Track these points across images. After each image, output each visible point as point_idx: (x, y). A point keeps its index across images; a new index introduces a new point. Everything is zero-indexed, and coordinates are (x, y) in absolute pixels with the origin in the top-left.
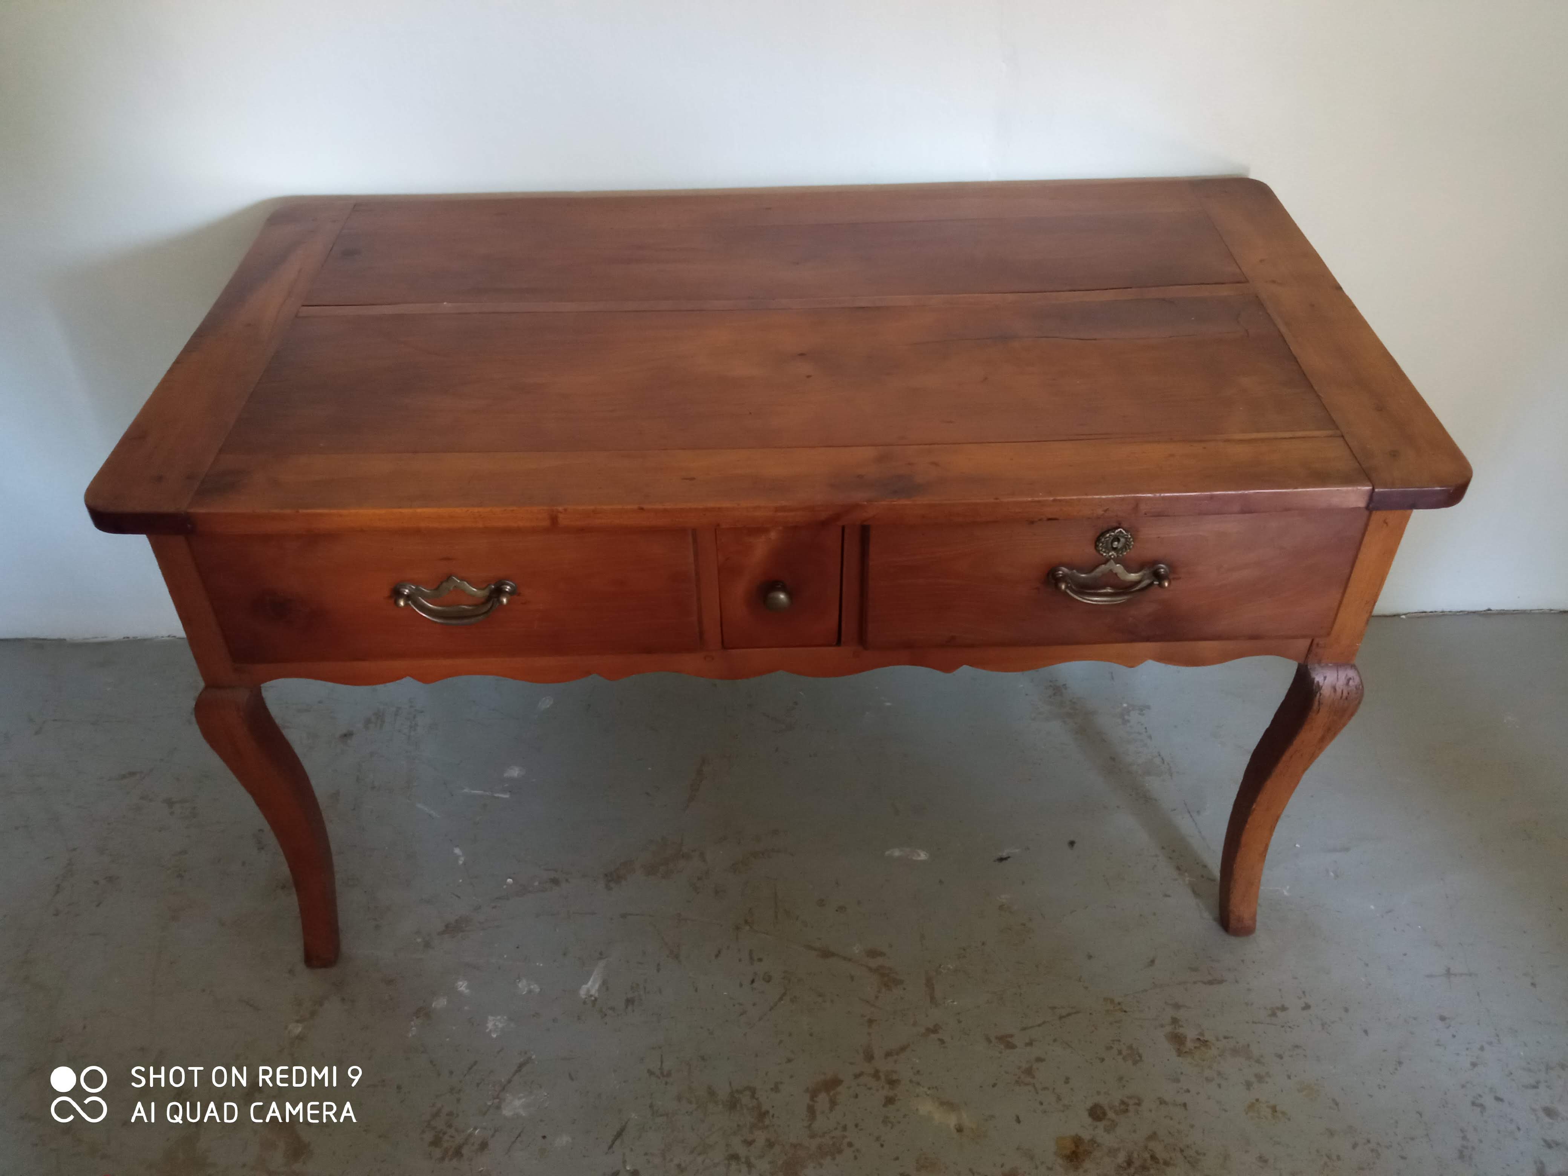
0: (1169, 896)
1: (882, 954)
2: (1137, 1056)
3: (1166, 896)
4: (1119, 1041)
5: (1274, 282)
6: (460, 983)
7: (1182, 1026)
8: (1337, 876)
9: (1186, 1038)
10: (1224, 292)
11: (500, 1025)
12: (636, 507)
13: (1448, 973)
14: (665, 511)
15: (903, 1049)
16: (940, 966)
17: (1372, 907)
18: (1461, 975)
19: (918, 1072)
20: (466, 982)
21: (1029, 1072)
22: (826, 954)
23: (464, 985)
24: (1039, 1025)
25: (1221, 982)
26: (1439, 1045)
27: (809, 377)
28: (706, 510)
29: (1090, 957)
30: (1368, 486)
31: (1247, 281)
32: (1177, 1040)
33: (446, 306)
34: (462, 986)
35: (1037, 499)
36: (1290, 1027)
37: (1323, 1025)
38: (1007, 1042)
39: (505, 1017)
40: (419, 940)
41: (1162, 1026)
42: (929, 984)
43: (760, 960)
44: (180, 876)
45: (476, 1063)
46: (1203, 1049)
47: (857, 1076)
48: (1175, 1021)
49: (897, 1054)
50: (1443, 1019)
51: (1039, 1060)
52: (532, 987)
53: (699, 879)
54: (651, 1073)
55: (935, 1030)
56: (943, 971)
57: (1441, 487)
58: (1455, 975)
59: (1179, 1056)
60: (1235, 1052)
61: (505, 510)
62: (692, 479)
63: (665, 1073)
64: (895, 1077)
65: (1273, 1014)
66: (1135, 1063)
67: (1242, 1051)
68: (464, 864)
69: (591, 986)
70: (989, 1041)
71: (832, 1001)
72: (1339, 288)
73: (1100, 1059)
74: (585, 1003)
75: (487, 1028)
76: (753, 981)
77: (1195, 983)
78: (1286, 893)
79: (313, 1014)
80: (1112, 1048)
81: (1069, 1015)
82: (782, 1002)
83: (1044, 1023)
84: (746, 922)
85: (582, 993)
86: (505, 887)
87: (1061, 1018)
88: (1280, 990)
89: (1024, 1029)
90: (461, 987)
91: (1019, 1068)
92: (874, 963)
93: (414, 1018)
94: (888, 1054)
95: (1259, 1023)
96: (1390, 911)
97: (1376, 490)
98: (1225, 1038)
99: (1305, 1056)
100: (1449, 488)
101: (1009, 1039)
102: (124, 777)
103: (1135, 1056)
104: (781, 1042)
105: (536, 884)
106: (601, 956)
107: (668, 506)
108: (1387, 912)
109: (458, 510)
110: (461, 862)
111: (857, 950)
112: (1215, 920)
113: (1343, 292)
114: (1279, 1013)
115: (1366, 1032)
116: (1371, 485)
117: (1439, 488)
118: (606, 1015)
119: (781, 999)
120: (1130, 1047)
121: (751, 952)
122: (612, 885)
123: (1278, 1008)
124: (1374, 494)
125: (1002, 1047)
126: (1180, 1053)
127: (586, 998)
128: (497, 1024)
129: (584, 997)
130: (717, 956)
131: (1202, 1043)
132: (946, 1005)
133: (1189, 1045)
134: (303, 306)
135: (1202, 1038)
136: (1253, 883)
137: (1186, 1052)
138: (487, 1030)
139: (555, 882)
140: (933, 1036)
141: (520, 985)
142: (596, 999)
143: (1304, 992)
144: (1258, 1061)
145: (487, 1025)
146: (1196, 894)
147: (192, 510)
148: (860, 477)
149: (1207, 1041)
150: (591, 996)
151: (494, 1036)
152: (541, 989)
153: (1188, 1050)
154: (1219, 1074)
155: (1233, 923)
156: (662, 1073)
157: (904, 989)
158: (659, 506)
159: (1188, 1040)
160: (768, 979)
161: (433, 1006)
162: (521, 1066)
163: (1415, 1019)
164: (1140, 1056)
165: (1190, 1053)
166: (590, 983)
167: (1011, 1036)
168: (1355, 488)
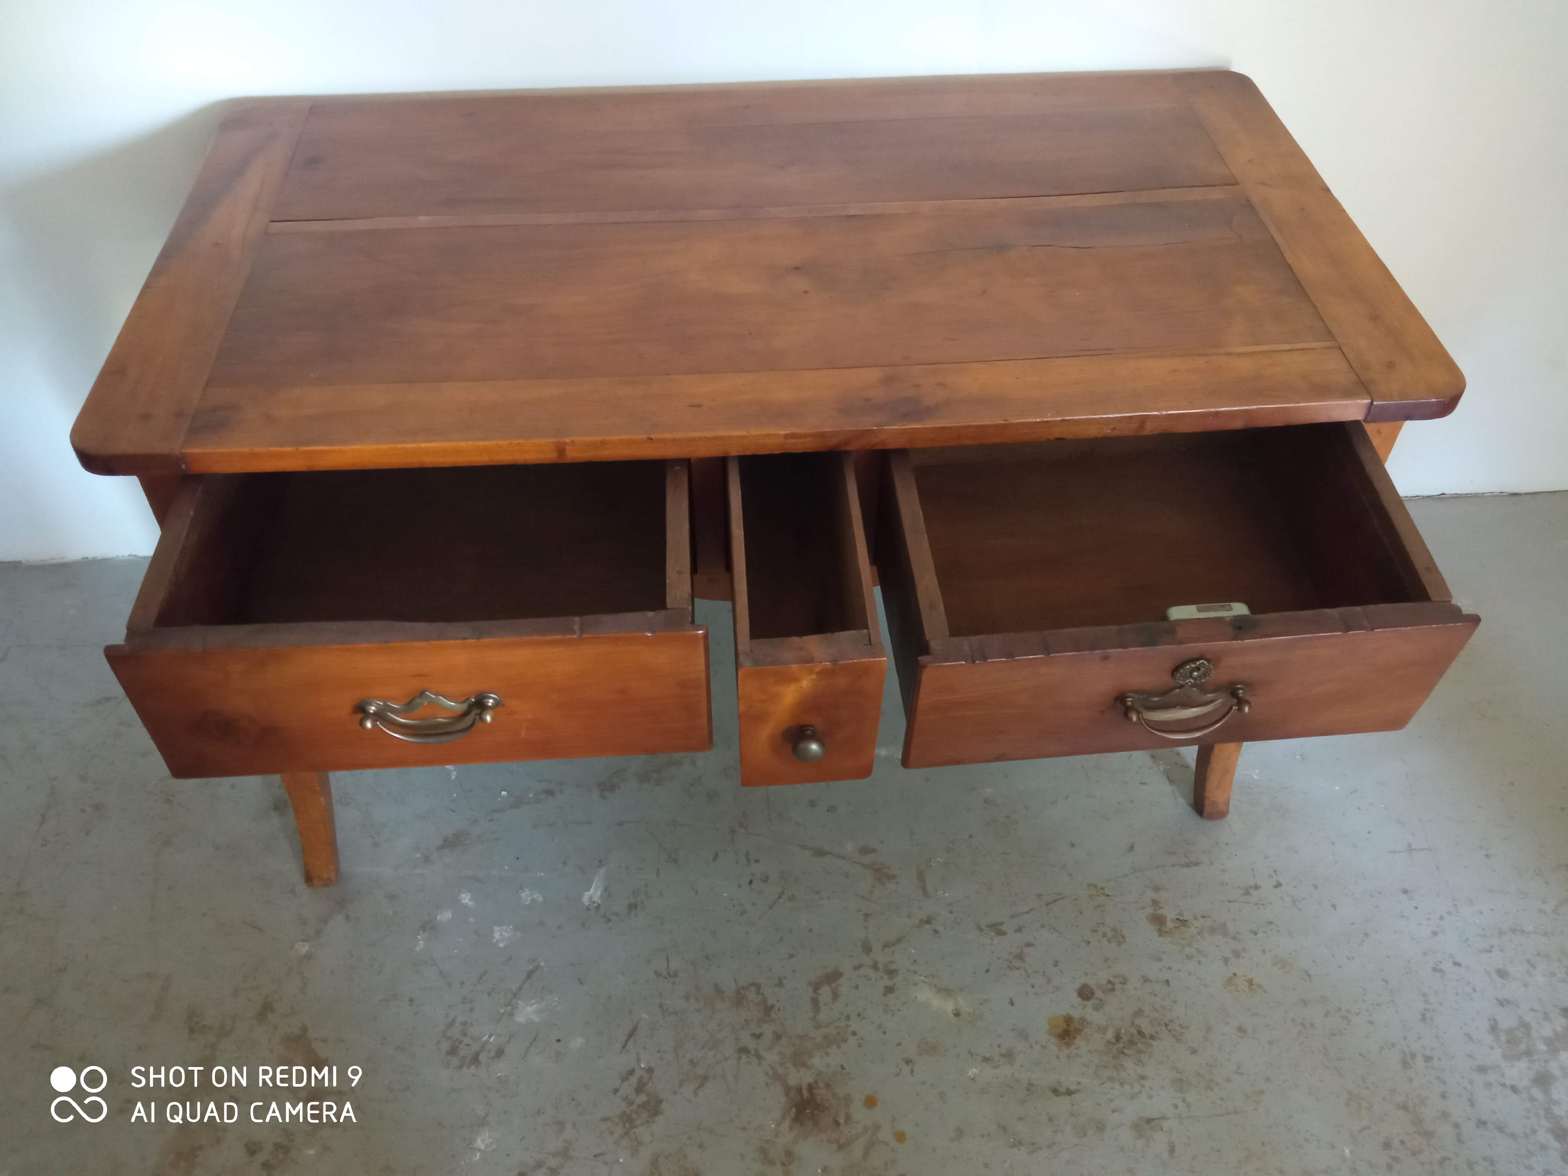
0: (1145, 784)
1: (874, 851)
2: (1121, 937)
3: (1142, 783)
4: (1103, 924)
5: (1264, 184)
6: (463, 896)
7: (1162, 908)
8: (1303, 759)
9: (1165, 918)
10: (1216, 194)
11: (506, 935)
12: (644, 437)
13: (1410, 849)
14: (674, 440)
15: (899, 940)
16: (930, 859)
17: (1337, 788)
18: (1422, 850)
19: (915, 961)
20: (469, 894)
21: (1020, 957)
22: (820, 853)
23: (467, 898)
24: (1027, 913)
25: (1197, 864)
26: (1402, 917)
27: (806, 292)
28: (716, 438)
29: (1073, 845)
30: (1367, 399)
31: (1237, 184)
32: (1158, 920)
33: (423, 220)
34: (466, 898)
35: (1046, 419)
36: (1263, 905)
37: (1294, 902)
38: (997, 929)
39: (511, 927)
40: (418, 856)
41: (1143, 908)
42: (921, 877)
43: (757, 861)
44: (168, 801)
45: (485, 973)
46: (1182, 928)
47: (858, 968)
48: (1155, 903)
49: (894, 945)
50: (1405, 892)
51: (1029, 945)
52: (535, 896)
53: (692, 785)
54: (658, 974)
55: (928, 921)
56: (933, 864)
57: (1436, 399)
58: (1416, 850)
59: (1160, 936)
60: (1213, 930)
61: (511, 443)
62: (699, 406)
63: (672, 974)
64: (893, 967)
65: (1247, 893)
66: (1119, 944)
67: (1220, 929)
68: (457, 778)
69: (593, 893)
70: (981, 930)
71: (829, 898)
72: (1327, 190)
73: (1085, 942)
74: (588, 909)
75: (494, 938)
76: (751, 882)
77: (1173, 866)
78: (1255, 777)
79: (318, 933)
80: (1096, 931)
81: (1055, 901)
82: (781, 901)
83: (1031, 910)
84: (741, 825)
85: (585, 899)
86: (499, 800)
87: (1047, 904)
88: (1252, 870)
89: (1013, 917)
90: (464, 899)
91: (1011, 953)
92: (867, 859)
93: (421, 932)
94: (886, 946)
95: (1234, 901)
96: (1354, 792)
97: (1375, 403)
98: (1203, 917)
99: (1278, 931)
100: (1445, 399)
101: (999, 927)
102: (99, 702)
103: (1118, 937)
104: (781, 939)
105: (531, 795)
106: (601, 863)
107: (677, 435)
108: (1352, 793)
109: (463, 444)
110: (453, 777)
111: (850, 847)
112: (1190, 805)
113: (1331, 193)
114: (1252, 892)
115: (1334, 906)
116: (1370, 398)
117: (1434, 400)
118: (610, 920)
119: (780, 897)
120: (1114, 930)
121: (747, 854)
122: (606, 794)
123: (1251, 887)
124: (1373, 407)
125: (993, 934)
126: (1161, 933)
127: (589, 905)
128: (503, 934)
129: (587, 904)
130: (715, 859)
131: (1183, 922)
132: (937, 896)
133: (1170, 925)
134: (272, 222)
135: (1181, 918)
136: (1228, 771)
137: (1166, 932)
138: (495, 940)
139: (550, 793)
140: (927, 926)
141: (523, 895)
142: (599, 905)
143: (1275, 871)
144: (1234, 938)
145: (494, 935)
146: (1171, 781)
147: (184, 451)
148: (867, 400)
149: (1186, 921)
150: (594, 902)
151: (501, 945)
152: (544, 899)
153: (1169, 930)
154: (1198, 951)
155: (1208, 808)
156: (669, 974)
157: (897, 883)
158: (668, 436)
159: (1168, 920)
160: (766, 879)
161: (438, 919)
162: (530, 975)
163: (1379, 893)
164: (1123, 937)
165: (1170, 933)
166: (592, 890)
167: (1002, 924)
168: (1354, 402)
